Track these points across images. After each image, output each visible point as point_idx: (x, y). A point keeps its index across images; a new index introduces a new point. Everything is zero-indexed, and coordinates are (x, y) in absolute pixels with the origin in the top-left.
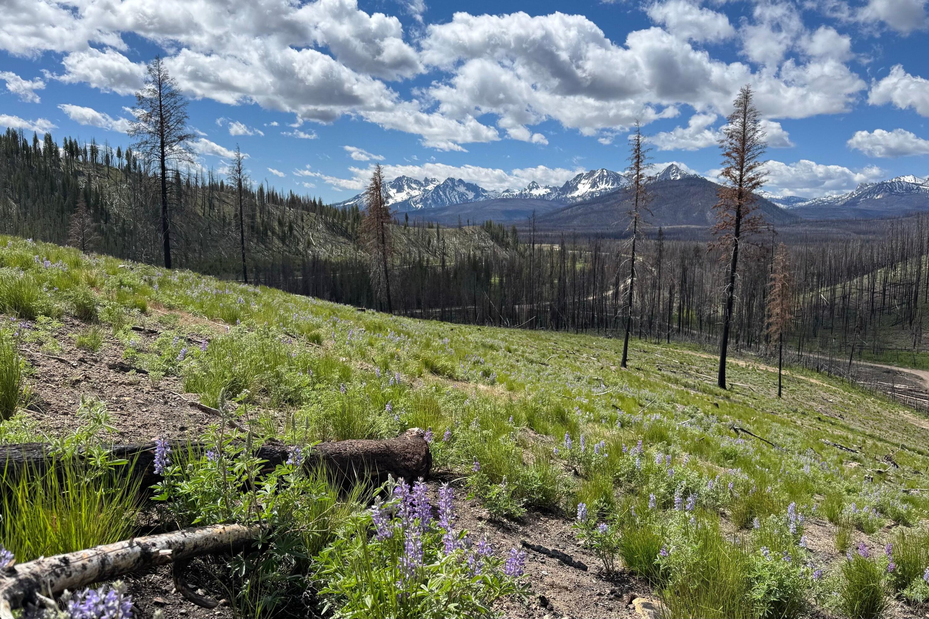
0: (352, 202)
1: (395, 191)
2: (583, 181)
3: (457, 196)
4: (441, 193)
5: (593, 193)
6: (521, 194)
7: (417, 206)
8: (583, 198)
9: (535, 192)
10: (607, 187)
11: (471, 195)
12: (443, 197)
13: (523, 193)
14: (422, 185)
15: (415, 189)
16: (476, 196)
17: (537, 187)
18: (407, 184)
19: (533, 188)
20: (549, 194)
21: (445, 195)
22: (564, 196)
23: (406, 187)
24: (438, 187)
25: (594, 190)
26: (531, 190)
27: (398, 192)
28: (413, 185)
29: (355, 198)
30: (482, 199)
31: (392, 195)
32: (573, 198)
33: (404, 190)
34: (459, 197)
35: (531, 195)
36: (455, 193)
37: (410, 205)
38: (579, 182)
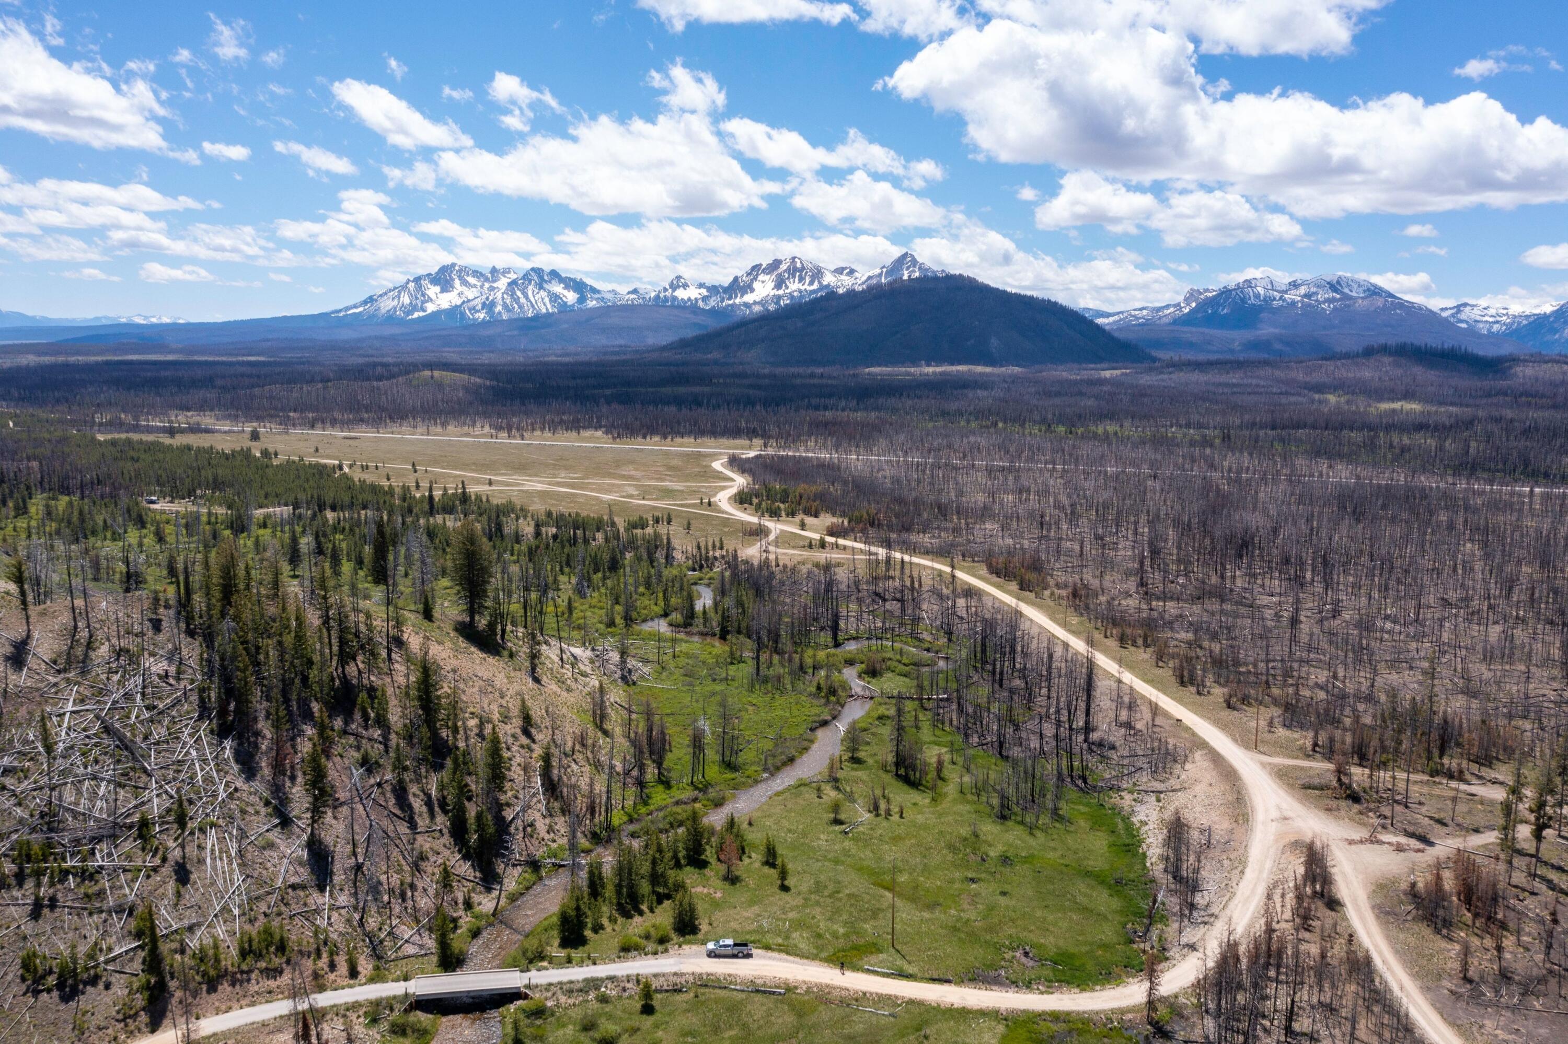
0: (361, 309)
1: (437, 289)
2: (761, 277)
3: (547, 300)
4: (519, 293)
5: (779, 298)
6: (657, 297)
7: (477, 315)
8: (763, 305)
9: (681, 294)
10: (803, 288)
11: (571, 297)
12: (523, 300)
13: (662, 295)
14: (487, 280)
15: (475, 286)
16: (582, 300)
17: (685, 286)
18: (460, 278)
19: (679, 287)
20: (704, 299)
21: (527, 297)
22: (731, 302)
23: (457, 282)
24: (513, 283)
25: (781, 292)
26: (674, 290)
27: (442, 291)
28: (471, 280)
29: (365, 302)
30: (591, 304)
31: (433, 297)
32: (746, 305)
33: (453, 287)
34: (550, 301)
35: (675, 298)
36: (543, 293)
37: (463, 314)
38: (756, 278)
